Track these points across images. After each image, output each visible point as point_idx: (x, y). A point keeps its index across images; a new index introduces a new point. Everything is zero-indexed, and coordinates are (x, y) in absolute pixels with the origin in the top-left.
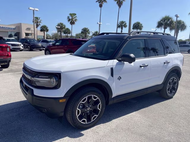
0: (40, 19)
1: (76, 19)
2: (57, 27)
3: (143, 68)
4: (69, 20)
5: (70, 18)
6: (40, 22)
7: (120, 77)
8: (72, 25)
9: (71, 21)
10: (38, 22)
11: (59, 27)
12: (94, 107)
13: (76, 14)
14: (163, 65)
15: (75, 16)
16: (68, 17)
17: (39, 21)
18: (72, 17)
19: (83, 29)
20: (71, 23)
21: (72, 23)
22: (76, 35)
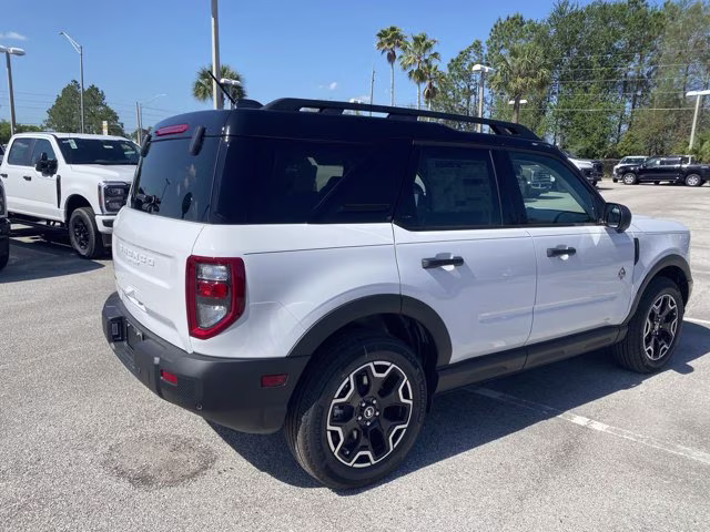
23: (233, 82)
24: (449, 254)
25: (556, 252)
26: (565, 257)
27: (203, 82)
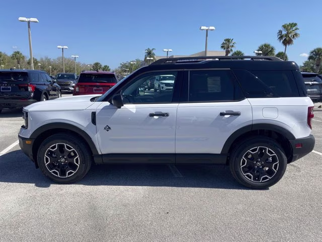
0: (233, 42)
1: (296, 34)
2: (257, 52)
3: (156, 117)
4: (281, 37)
5: (284, 33)
6: (233, 46)
7: (107, 126)
8: (286, 46)
9: (285, 39)
10: (228, 47)
11: (261, 52)
12: (70, 160)
13: (295, 25)
14: (215, 117)
15: (294, 28)
16: (280, 32)
17: (231, 44)
18: (287, 30)
19: (315, 51)
20: (283, 42)
21: (287, 42)
22: (304, 64)
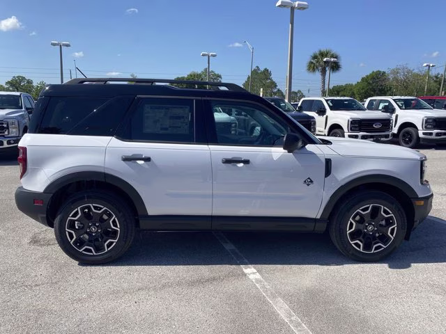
23: (332, 59)
24: (142, 155)
25: (227, 161)
26: (241, 165)
27: (314, 62)
